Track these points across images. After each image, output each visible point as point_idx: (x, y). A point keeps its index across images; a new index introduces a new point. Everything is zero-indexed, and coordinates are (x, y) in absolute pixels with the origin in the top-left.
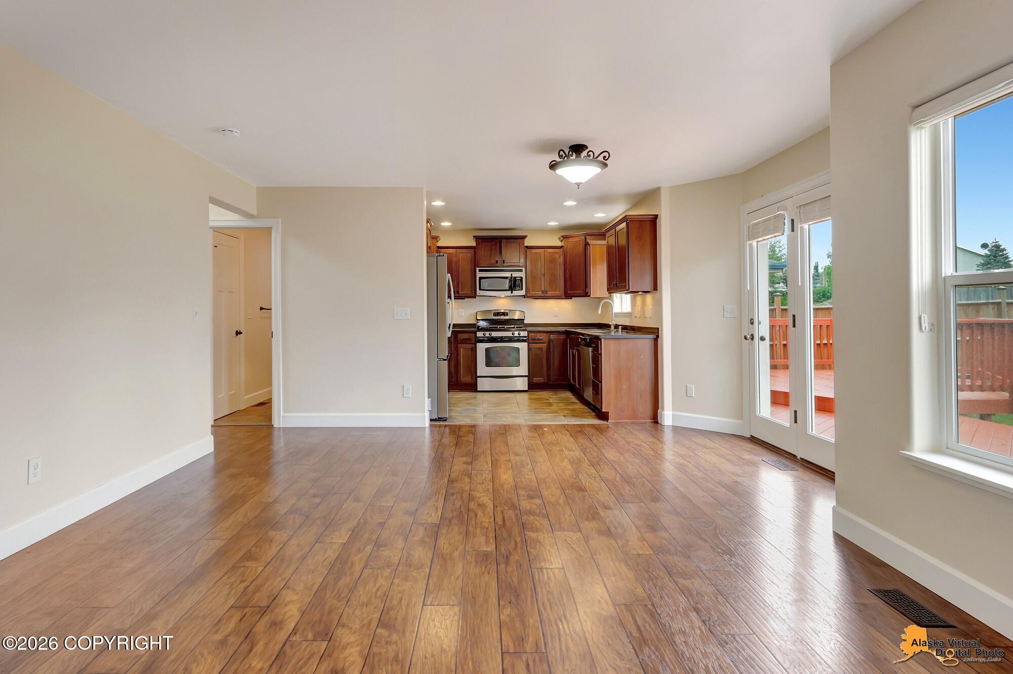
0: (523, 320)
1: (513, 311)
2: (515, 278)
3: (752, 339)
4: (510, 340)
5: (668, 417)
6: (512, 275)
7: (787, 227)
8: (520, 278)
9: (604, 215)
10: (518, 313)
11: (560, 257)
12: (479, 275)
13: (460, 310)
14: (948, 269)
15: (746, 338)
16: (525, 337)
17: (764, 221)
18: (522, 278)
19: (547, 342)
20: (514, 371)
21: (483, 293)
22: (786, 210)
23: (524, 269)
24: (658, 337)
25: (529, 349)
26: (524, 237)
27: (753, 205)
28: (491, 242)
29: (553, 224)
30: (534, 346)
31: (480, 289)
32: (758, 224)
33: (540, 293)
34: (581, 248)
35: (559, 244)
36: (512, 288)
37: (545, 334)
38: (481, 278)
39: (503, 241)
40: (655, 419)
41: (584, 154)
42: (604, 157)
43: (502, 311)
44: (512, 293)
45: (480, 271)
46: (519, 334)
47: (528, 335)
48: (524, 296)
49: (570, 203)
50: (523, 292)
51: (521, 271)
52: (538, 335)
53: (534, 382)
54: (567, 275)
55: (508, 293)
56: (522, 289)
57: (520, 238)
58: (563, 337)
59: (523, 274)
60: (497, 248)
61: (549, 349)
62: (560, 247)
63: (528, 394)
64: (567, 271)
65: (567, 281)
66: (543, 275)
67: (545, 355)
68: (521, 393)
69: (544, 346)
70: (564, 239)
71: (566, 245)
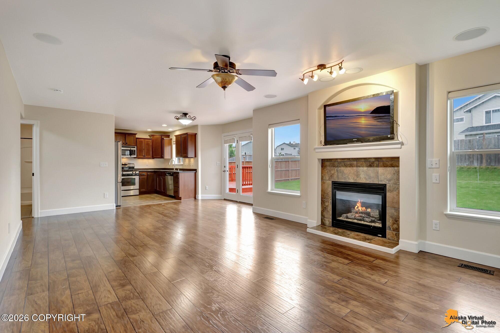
0: (134, 167)
1: (130, 164)
2: (132, 150)
3: (225, 172)
4: (132, 175)
5: (200, 196)
6: (131, 149)
7: (236, 141)
9: (172, 130)
10: (132, 164)
11: (150, 143)
14: (273, 156)
15: (223, 171)
16: (138, 174)
17: (230, 139)
18: (135, 150)
19: (146, 175)
20: (132, 187)
22: (235, 137)
23: (136, 147)
24: (196, 172)
25: (139, 178)
26: (136, 134)
27: (225, 134)
28: (121, 135)
29: (149, 130)
30: (142, 177)
32: (228, 140)
33: (142, 157)
34: (160, 140)
35: (149, 138)
36: (130, 155)
37: (146, 172)
39: (127, 135)
40: (195, 198)
41: (187, 116)
42: (194, 118)
43: (124, 164)
44: (131, 156)
46: (135, 173)
48: (135, 158)
49: (165, 125)
50: (135, 156)
51: (135, 147)
52: (143, 173)
53: (141, 191)
54: (154, 150)
55: (129, 156)
56: (135, 155)
57: (134, 134)
58: (153, 173)
59: (135, 149)
60: (124, 138)
61: (147, 178)
62: (151, 139)
63: (139, 196)
64: (153, 148)
65: (154, 152)
66: (144, 150)
67: (146, 180)
68: (136, 196)
69: (145, 177)
70: (152, 136)
71: (153, 138)
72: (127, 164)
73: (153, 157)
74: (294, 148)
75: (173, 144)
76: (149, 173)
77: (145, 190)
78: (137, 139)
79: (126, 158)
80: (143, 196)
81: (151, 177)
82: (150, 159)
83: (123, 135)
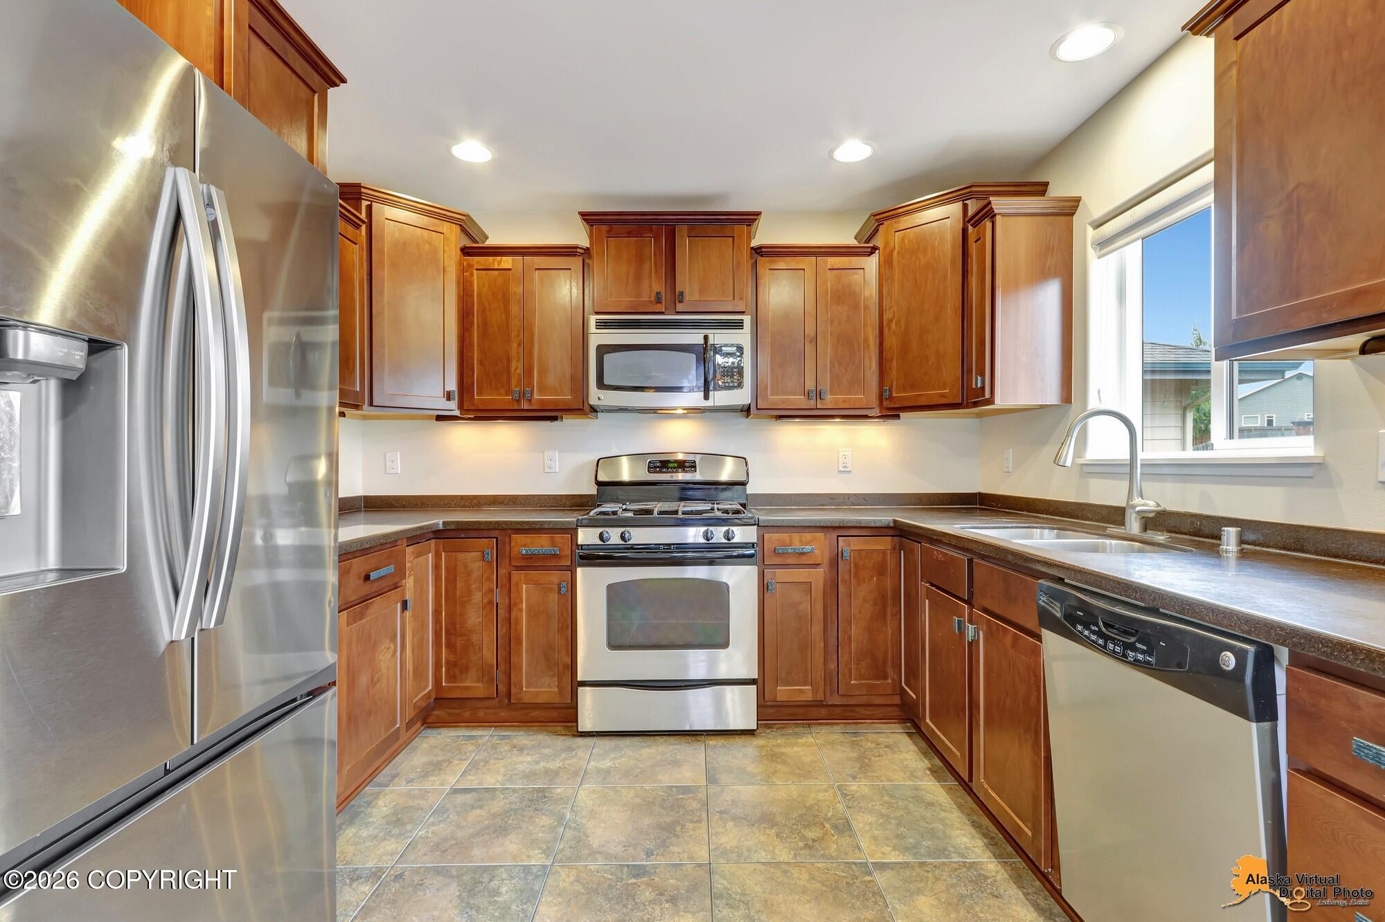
0: (743, 484)
1: (718, 457)
2: (717, 348)
4: (698, 556)
6: (706, 338)
8: (733, 350)
10: (729, 462)
11: (867, 282)
12: (596, 340)
13: (547, 454)
16: (751, 545)
18: (740, 349)
19: (826, 561)
20: (696, 663)
21: (610, 398)
23: (747, 319)
25: (764, 589)
26: (749, 219)
28: (639, 234)
30: (782, 575)
31: (601, 385)
33: (799, 400)
36: (705, 385)
37: (821, 536)
38: (603, 350)
39: (682, 231)
43: (680, 457)
44: (706, 397)
45: (602, 325)
46: (728, 536)
47: (761, 538)
48: (746, 411)
50: (742, 396)
51: (738, 325)
52: (796, 537)
54: (892, 342)
55: (700, 399)
56: (740, 385)
57: (740, 221)
58: (885, 544)
59: (742, 337)
60: (661, 253)
61: (833, 585)
62: (869, 250)
63: (759, 741)
64: (890, 328)
65: (892, 360)
66: (811, 342)
67: (819, 607)
68: (733, 740)
69: (818, 577)
70: (883, 224)
71: (888, 241)
73: (891, 398)
75: (1092, 255)
76: (844, 541)
77: (815, 691)
78: (758, 253)
79: (686, 412)
80: (788, 739)
81: (864, 582)
82: (866, 417)
83: (651, 235)
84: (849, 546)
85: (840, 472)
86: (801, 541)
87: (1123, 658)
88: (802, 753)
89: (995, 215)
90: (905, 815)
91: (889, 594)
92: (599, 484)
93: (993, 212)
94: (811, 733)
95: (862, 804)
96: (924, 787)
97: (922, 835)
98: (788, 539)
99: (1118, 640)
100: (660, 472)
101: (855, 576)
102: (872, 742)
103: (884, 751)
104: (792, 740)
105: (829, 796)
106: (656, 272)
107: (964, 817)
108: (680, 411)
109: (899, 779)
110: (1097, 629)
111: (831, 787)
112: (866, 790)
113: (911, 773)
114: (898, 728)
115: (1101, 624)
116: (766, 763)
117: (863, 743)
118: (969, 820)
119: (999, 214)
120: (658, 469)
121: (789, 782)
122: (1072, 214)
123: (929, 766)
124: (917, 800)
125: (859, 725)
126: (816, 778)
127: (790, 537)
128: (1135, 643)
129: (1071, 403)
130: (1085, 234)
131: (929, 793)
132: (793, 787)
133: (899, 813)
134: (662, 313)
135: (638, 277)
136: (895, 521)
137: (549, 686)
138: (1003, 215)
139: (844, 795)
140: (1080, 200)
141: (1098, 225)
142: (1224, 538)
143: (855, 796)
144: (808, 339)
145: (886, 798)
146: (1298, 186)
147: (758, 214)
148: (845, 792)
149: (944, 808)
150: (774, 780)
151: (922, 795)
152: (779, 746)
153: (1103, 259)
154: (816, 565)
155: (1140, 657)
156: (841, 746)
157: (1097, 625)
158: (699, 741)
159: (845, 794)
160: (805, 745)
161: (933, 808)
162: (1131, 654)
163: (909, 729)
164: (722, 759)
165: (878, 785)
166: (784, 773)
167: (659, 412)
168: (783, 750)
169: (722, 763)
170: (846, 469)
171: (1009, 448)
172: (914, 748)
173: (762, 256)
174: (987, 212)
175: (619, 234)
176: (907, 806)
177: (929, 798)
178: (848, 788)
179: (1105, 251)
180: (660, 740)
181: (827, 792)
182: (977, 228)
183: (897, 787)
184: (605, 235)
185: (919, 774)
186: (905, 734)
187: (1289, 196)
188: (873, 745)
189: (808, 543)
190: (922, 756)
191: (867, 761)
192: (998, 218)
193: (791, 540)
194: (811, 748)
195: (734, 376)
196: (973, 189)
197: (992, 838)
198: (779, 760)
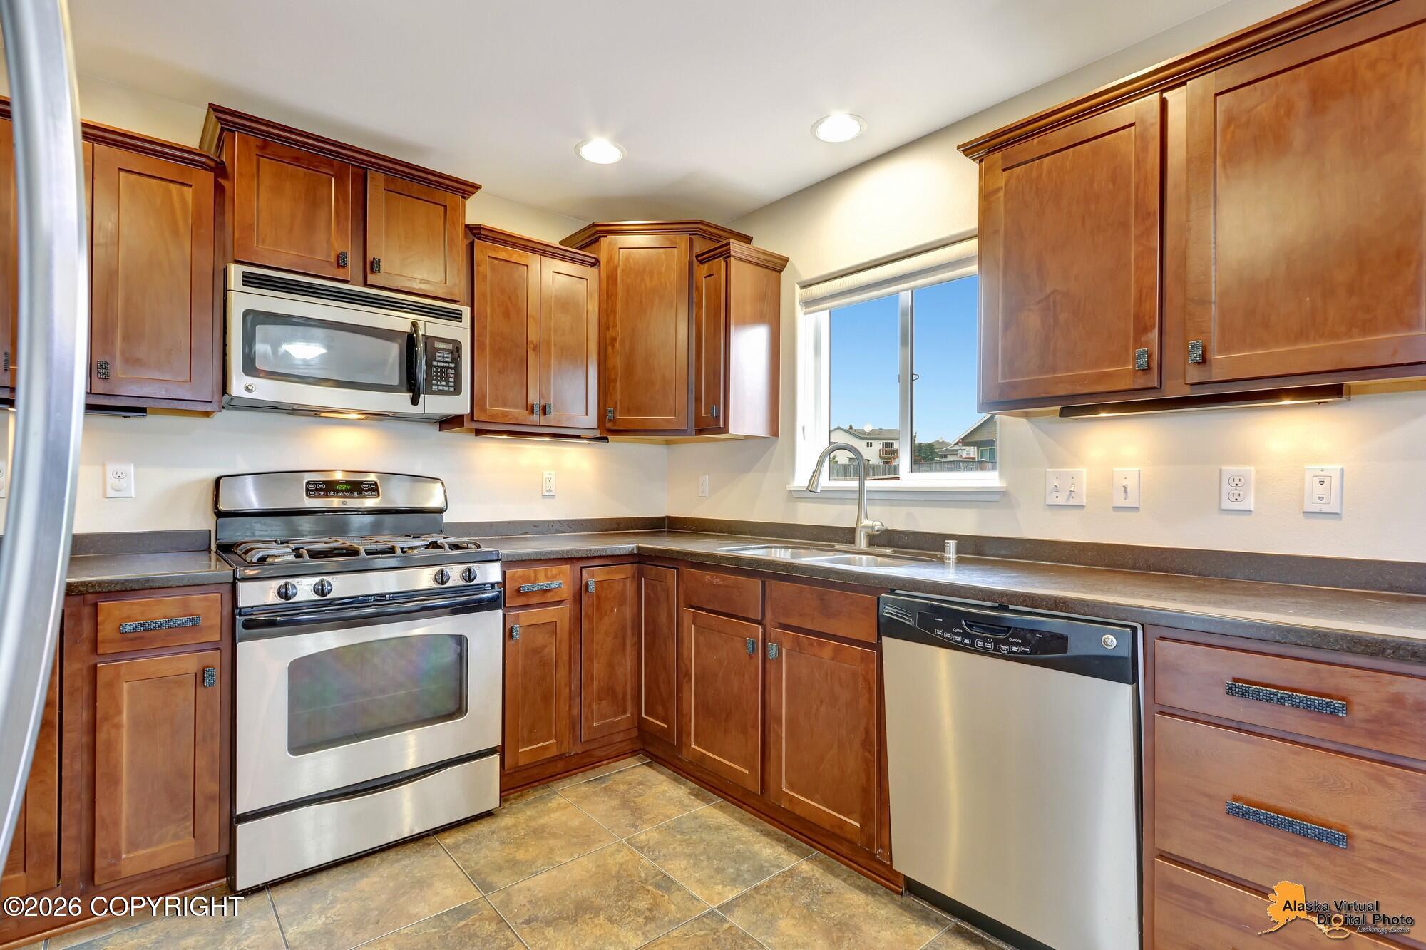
0: (439, 511)
2: (429, 340)
6: (414, 325)
8: (450, 347)
11: (588, 298)
12: (242, 300)
16: (492, 587)
18: (456, 345)
19: (571, 595)
21: (264, 390)
23: (466, 311)
25: (508, 634)
26: (466, 189)
28: (311, 165)
30: (528, 616)
31: (249, 371)
33: (520, 413)
36: (411, 385)
37: (566, 568)
38: (254, 319)
39: (376, 179)
44: (415, 401)
45: (249, 280)
46: (465, 577)
47: (504, 575)
50: (459, 404)
51: (456, 316)
52: (541, 571)
53: (522, 762)
54: (616, 362)
55: (400, 402)
56: (457, 390)
57: (452, 189)
59: (459, 331)
60: (345, 202)
61: (577, 620)
62: (593, 261)
63: (506, 821)
64: (613, 347)
65: (615, 381)
66: (534, 350)
67: (565, 648)
68: (471, 829)
69: (560, 615)
70: (606, 236)
71: (611, 257)
72: (372, 478)
73: (613, 419)
74: (868, 443)
75: (799, 311)
76: (588, 572)
77: (560, 742)
78: (474, 235)
79: (363, 417)
80: (537, 807)
81: (606, 614)
82: (578, 437)
83: (332, 173)
84: (593, 576)
85: (544, 496)
86: (546, 575)
87: (995, 654)
88: (564, 818)
89: (730, 256)
90: (705, 846)
91: (629, 624)
92: (219, 514)
93: (730, 253)
94: (556, 793)
95: (664, 851)
96: (700, 814)
97: (735, 861)
98: (533, 575)
99: (987, 638)
100: (326, 496)
101: (597, 610)
102: (624, 783)
103: (641, 789)
104: (541, 807)
105: (627, 856)
106: (338, 223)
107: (752, 829)
108: (354, 416)
109: (675, 813)
110: (961, 631)
111: (620, 844)
112: (655, 836)
113: (680, 803)
114: (631, 762)
115: (964, 626)
116: (533, 843)
117: (615, 787)
118: (757, 831)
119: (733, 256)
120: (322, 493)
121: (576, 855)
122: (780, 271)
123: (689, 791)
124: (705, 828)
125: (596, 769)
126: (600, 841)
127: (535, 572)
128: (1008, 638)
129: (778, 436)
130: (792, 292)
131: (709, 818)
132: (584, 860)
133: (701, 848)
134: (346, 282)
135: (310, 225)
136: (639, 548)
137: (176, 836)
138: (737, 258)
139: (641, 849)
140: (788, 261)
141: (805, 286)
142: (947, 549)
143: (651, 844)
144: (532, 346)
145: (679, 837)
146: (1054, 292)
147: (477, 187)
148: (638, 845)
149: (731, 828)
150: (557, 860)
151: (705, 822)
152: (532, 818)
153: (808, 315)
154: (559, 603)
155: (1015, 649)
156: (596, 796)
157: (961, 628)
158: (430, 845)
159: (640, 847)
160: (559, 808)
161: (723, 831)
162: (1004, 648)
163: (644, 759)
164: (479, 857)
165: (662, 826)
166: (562, 848)
167: (323, 414)
168: (542, 821)
169: (482, 862)
170: (551, 494)
171: (706, 475)
172: (662, 777)
173: (479, 238)
174: (723, 252)
175: (280, 157)
176: (701, 837)
177: (712, 822)
178: (637, 840)
179: (810, 309)
180: (376, 860)
181: (622, 851)
182: (706, 265)
183: (679, 821)
184: (255, 151)
185: (687, 801)
186: (644, 766)
187: (1047, 298)
188: (626, 787)
189: (554, 577)
190: (676, 784)
191: (633, 804)
192: (732, 259)
193: (535, 576)
194: (568, 809)
195: (447, 377)
196: (701, 226)
197: (785, 841)
198: (545, 834)
